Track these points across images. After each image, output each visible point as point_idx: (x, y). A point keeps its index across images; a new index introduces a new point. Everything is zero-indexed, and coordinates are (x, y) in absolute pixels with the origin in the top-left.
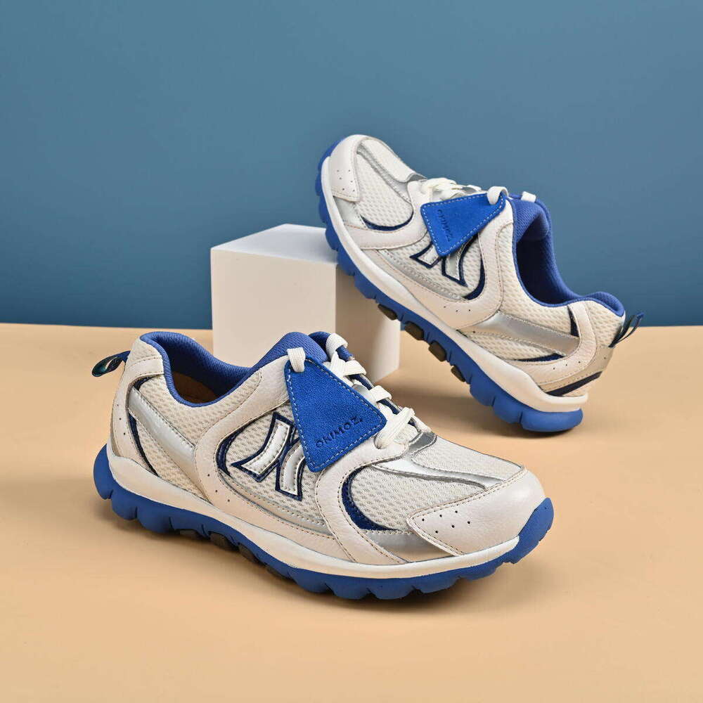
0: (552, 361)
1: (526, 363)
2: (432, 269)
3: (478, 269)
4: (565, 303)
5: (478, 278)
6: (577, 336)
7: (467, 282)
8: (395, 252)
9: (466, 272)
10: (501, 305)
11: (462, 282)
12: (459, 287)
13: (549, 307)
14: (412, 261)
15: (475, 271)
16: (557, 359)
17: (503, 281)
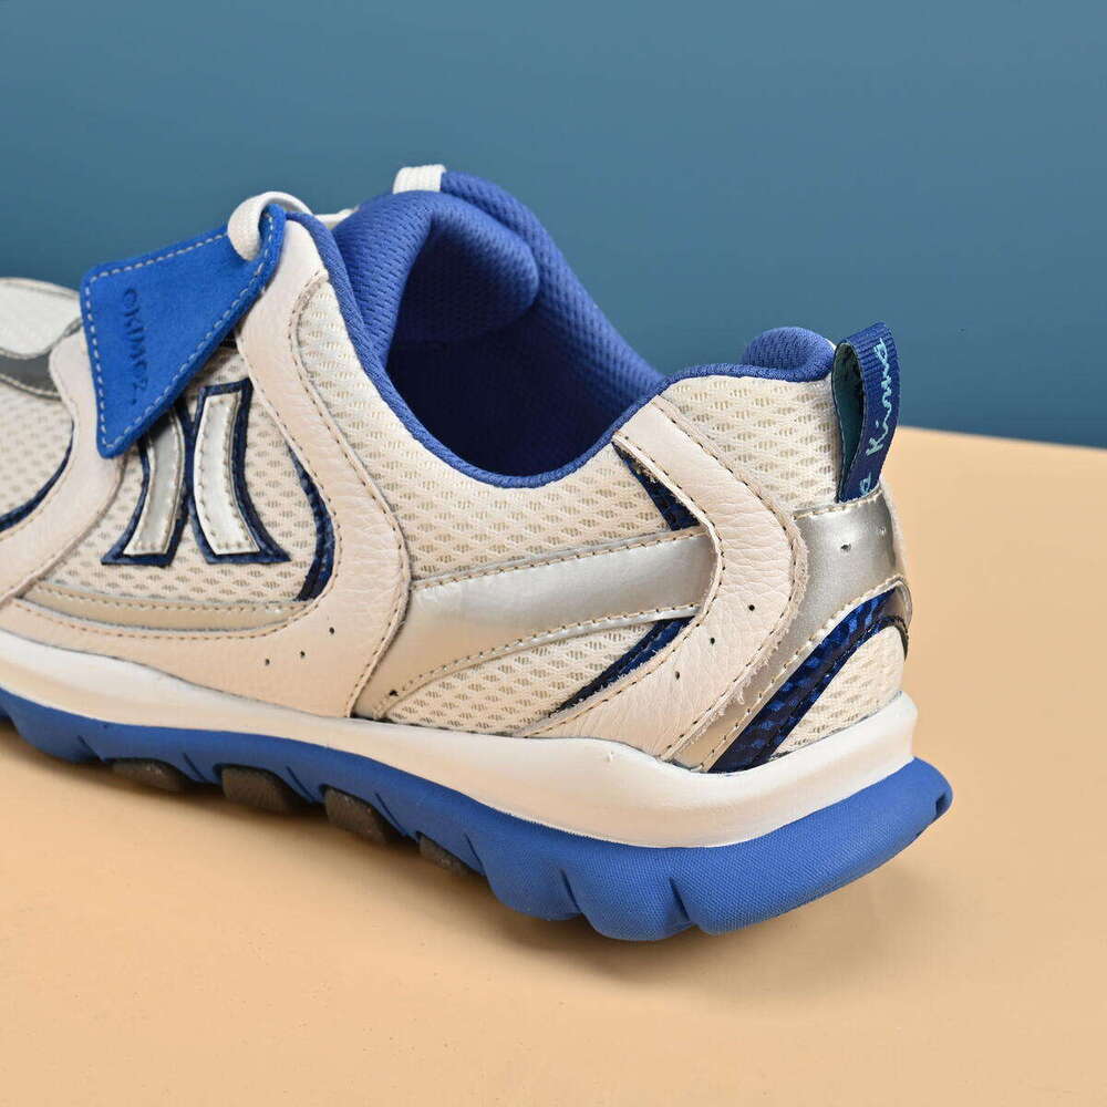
0: (662, 654)
1: (583, 705)
2: (176, 563)
3: (293, 484)
4: (602, 440)
5: (306, 513)
6: (694, 522)
7: (284, 543)
8: (61, 573)
9: (267, 515)
10: (412, 558)
11: (270, 553)
12: (271, 572)
13: (557, 479)
14: (114, 573)
15: (289, 494)
16: (670, 638)
17: (375, 477)
